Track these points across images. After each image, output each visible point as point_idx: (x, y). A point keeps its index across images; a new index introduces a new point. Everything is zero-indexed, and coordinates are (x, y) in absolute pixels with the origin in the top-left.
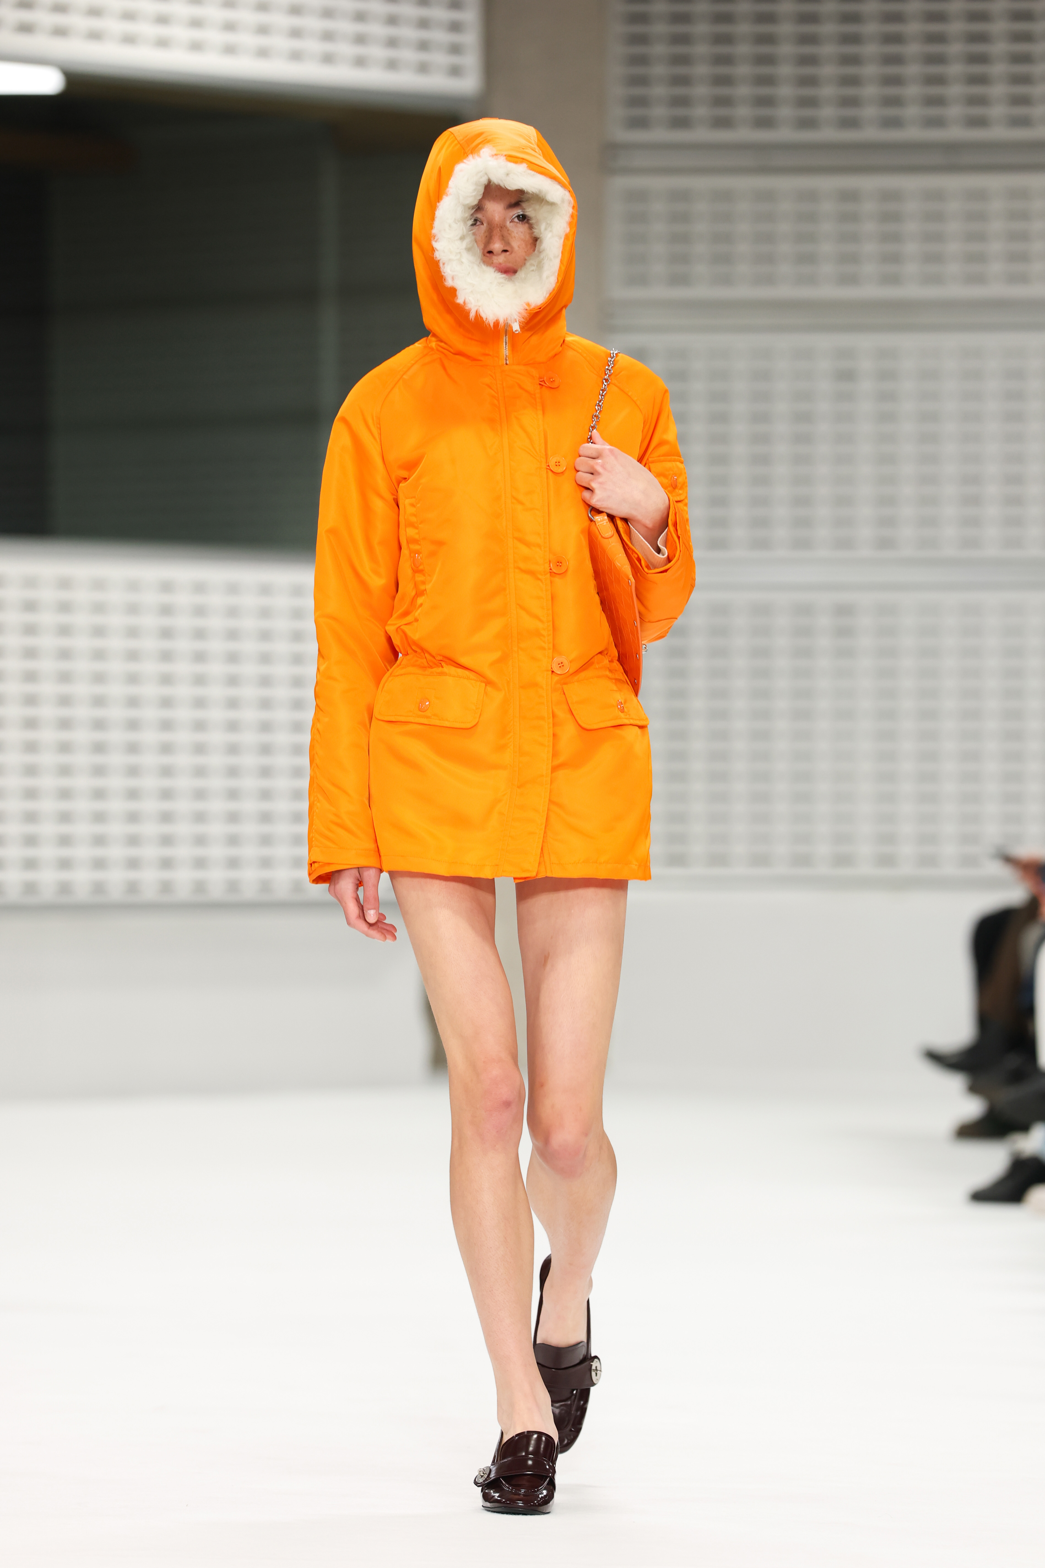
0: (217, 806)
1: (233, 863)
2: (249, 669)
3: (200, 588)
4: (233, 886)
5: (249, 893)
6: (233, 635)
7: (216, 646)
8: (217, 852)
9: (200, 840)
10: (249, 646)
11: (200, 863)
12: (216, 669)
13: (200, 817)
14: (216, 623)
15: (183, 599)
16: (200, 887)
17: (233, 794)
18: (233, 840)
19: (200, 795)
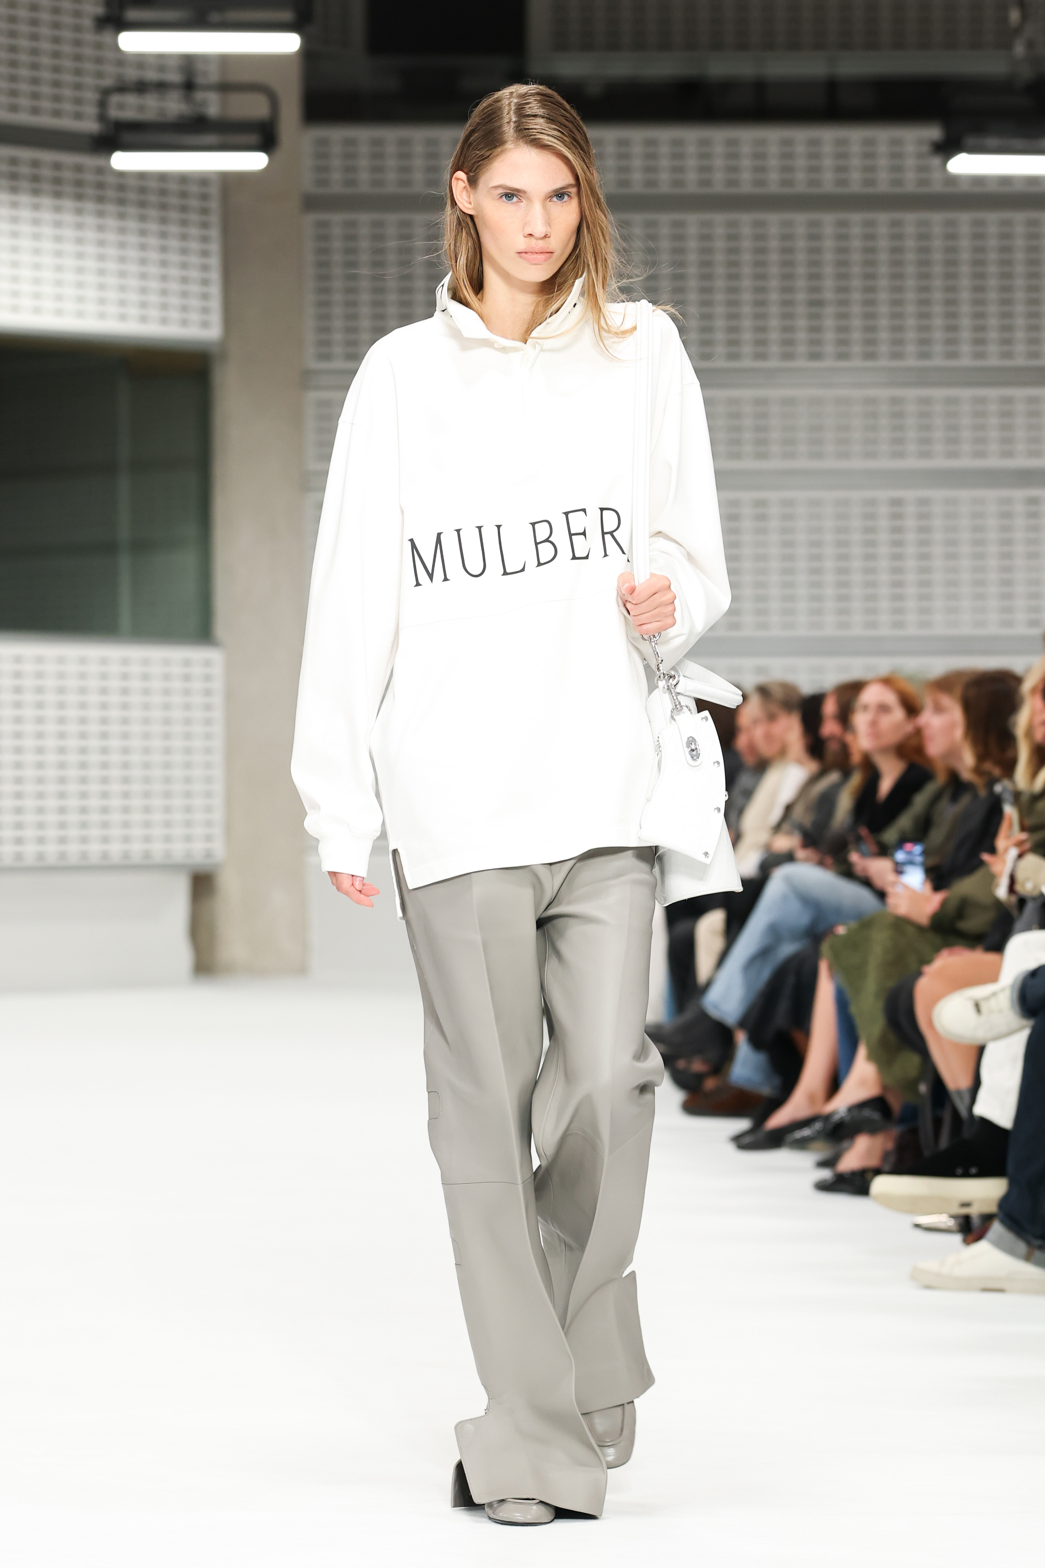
0: (52, 803)
1: (62, 840)
2: (72, 713)
3: (39, 660)
4: (62, 855)
5: (73, 860)
6: (61, 690)
7: (51, 698)
8: (52, 833)
9: (41, 826)
10: (72, 698)
11: (41, 841)
12: (51, 713)
13: (41, 810)
14: (50, 683)
15: (29, 667)
16: (41, 856)
17: (62, 795)
18: (62, 825)
19: (40, 795)
